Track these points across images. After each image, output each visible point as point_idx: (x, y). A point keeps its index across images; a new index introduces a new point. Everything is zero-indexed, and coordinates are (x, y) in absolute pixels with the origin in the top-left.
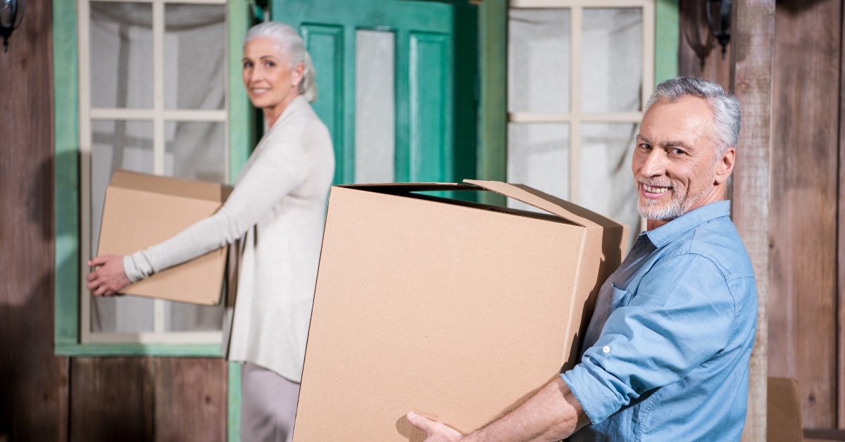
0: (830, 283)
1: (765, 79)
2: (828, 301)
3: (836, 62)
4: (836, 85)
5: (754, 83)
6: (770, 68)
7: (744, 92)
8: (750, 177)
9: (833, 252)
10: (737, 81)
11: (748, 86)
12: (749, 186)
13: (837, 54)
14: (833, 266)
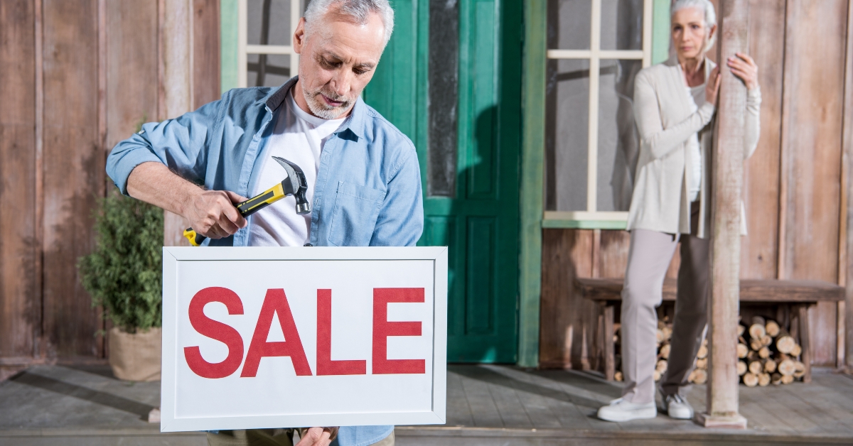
0: (775, 176)
1: (743, 30)
2: (774, 189)
3: (782, 16)
4: (782, 33)
5: (736, 32)
6: (747, 22)
7: (729, 38)
8: (732, 98)
9: (778, 153)
10: (724, 31)
11: (732, 34)
12: (731, 105)
13: (783, 11)
14: (777, 163)
